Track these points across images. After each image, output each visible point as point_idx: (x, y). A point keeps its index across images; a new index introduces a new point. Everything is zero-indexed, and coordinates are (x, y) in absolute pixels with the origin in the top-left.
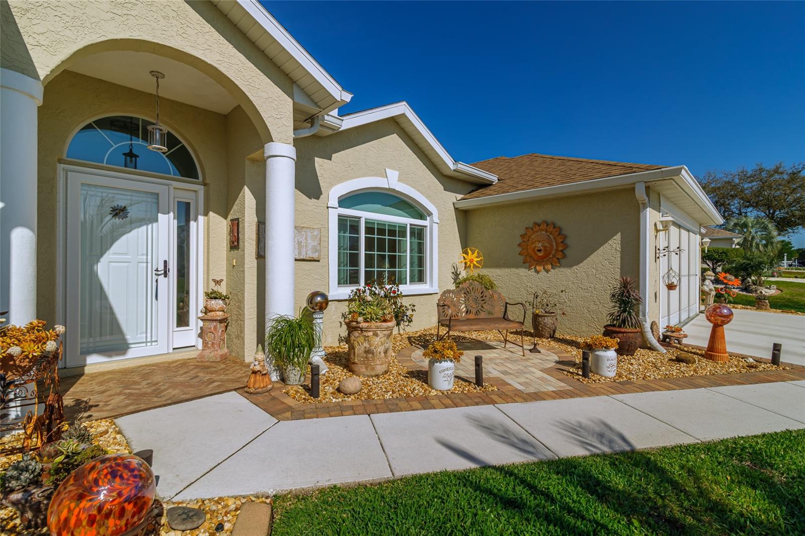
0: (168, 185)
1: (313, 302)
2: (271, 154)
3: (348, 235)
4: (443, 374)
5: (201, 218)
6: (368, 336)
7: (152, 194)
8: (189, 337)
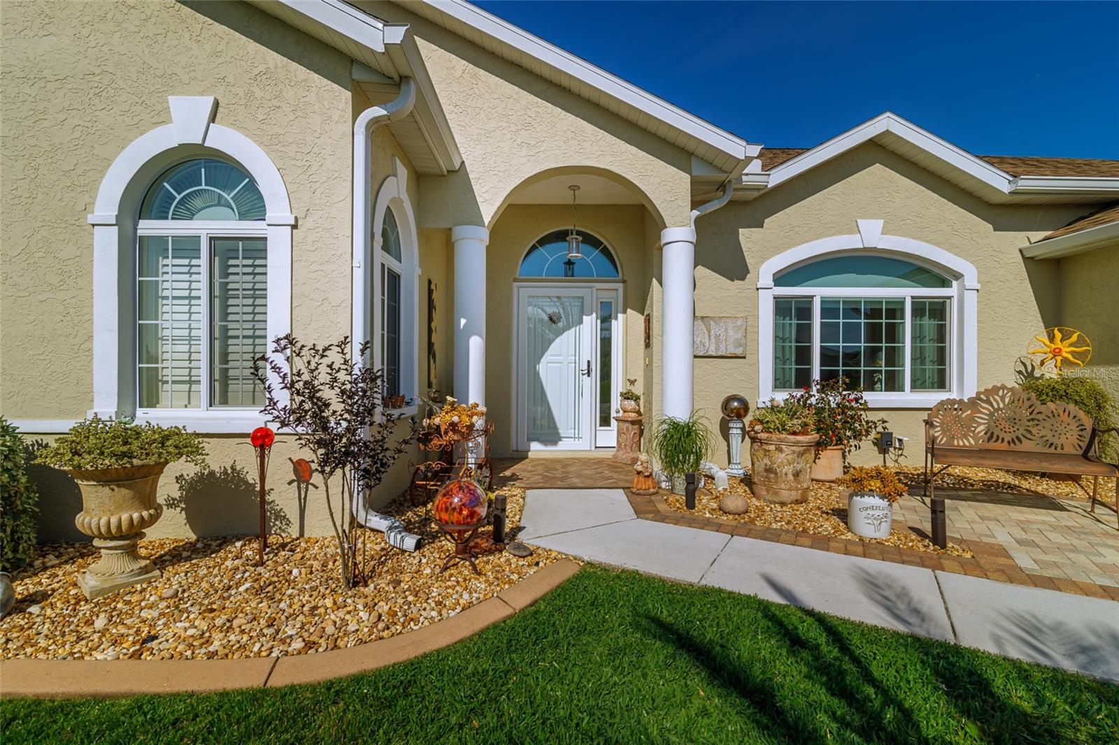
0: (590, 288)
1: (728, 407)
2: (668, 241)
3: (794, 322)
4: (864, 513)
5: (620, 316)
6: (769, 451)
7: (578, 297)
8: (609, 437)
